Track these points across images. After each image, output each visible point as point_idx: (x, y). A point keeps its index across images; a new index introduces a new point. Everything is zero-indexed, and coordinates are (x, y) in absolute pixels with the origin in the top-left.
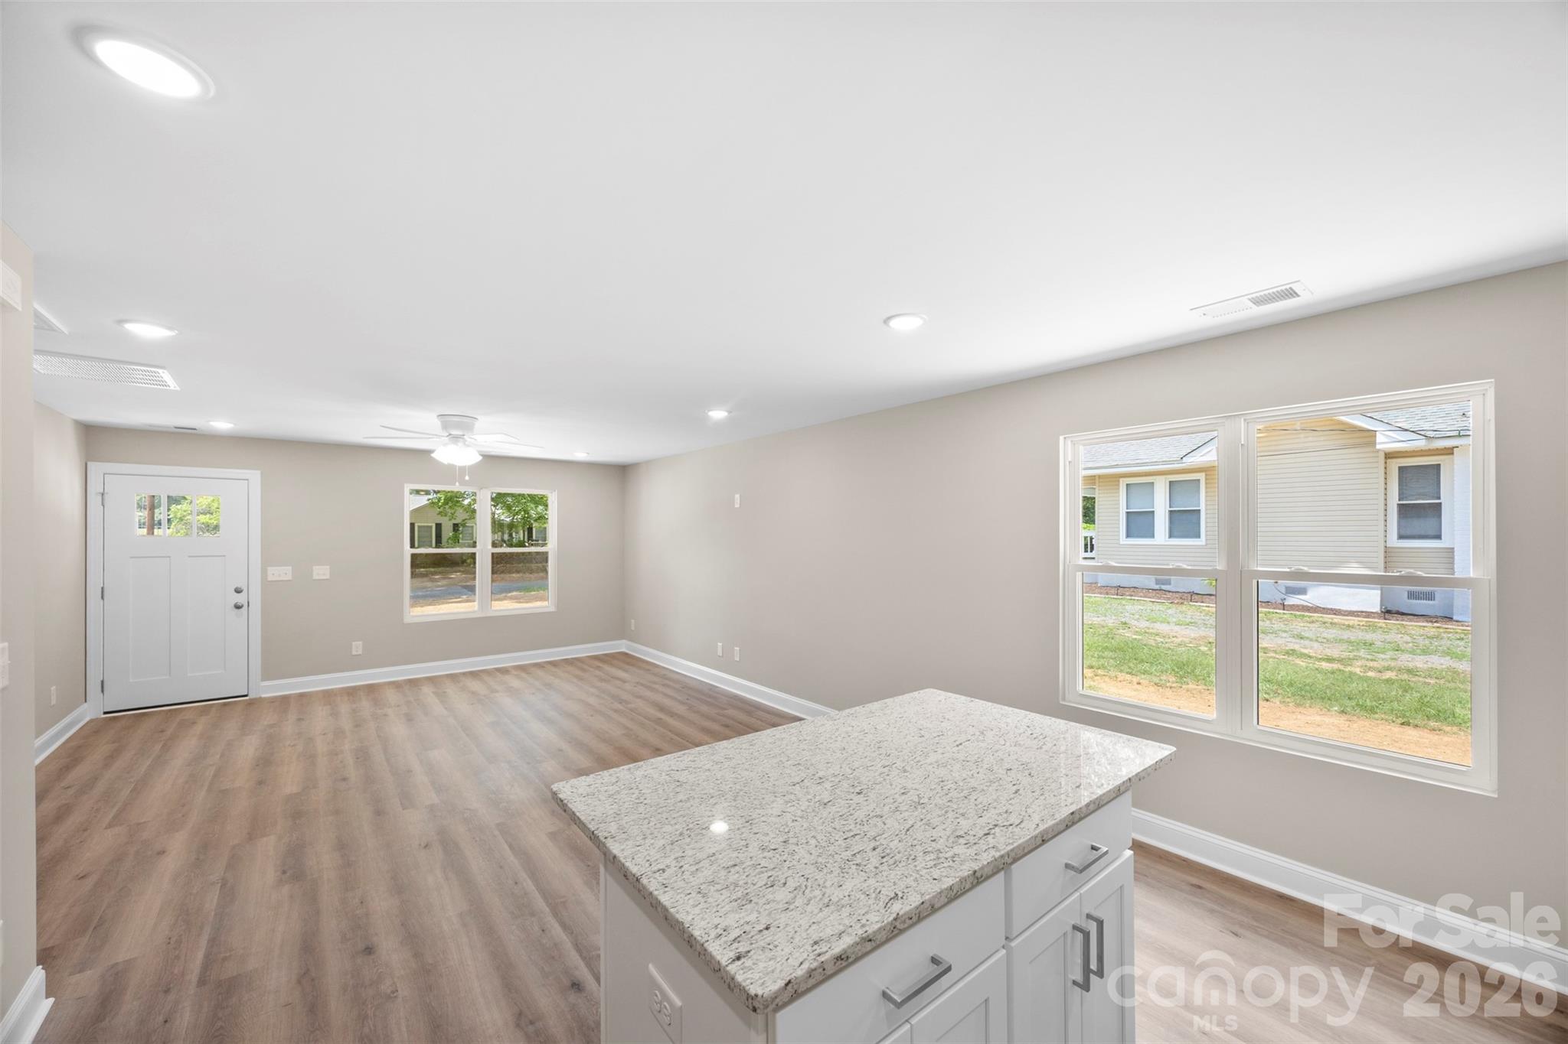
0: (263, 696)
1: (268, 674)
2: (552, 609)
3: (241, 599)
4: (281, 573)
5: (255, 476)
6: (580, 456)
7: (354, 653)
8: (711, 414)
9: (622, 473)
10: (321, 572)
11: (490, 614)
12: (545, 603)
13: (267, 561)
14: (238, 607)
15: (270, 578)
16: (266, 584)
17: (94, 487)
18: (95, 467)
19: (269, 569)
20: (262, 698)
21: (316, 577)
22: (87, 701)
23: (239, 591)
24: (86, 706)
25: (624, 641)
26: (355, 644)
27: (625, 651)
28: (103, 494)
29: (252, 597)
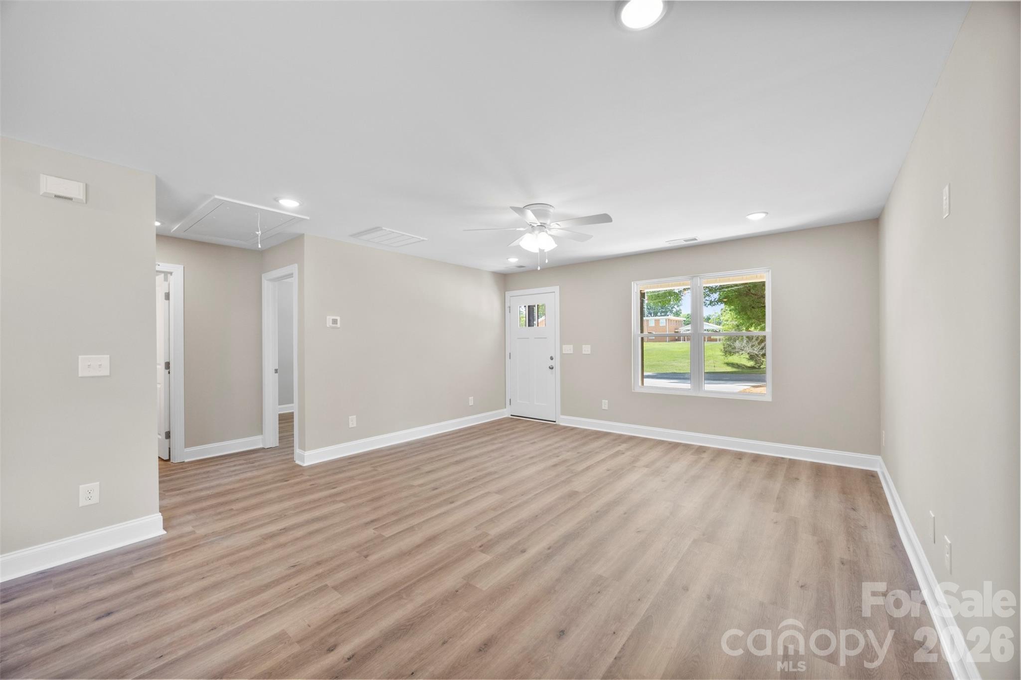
0: (561, 424)
1: (564, 412)
2: (769, 398)
3: (551, 363)
4: (568, 349)
5: (556, 289)
7: (603, 408)
10: (587, 350)
11: (702, 394)
13: (563, 342)
14: (551, 368)
15: (564, 352)
16: (563, 355)
17: (507, 305)
18: (508, 294)
19: (564, 346)
20: (559, 425)
21: (584, 352)
22: (506, 408)
23: (552, 358)
24: (505, 410)
25: (879, 458)
26: (603, 401)
27: (876, 472)
28: (510, 307)
29: (556, 363)
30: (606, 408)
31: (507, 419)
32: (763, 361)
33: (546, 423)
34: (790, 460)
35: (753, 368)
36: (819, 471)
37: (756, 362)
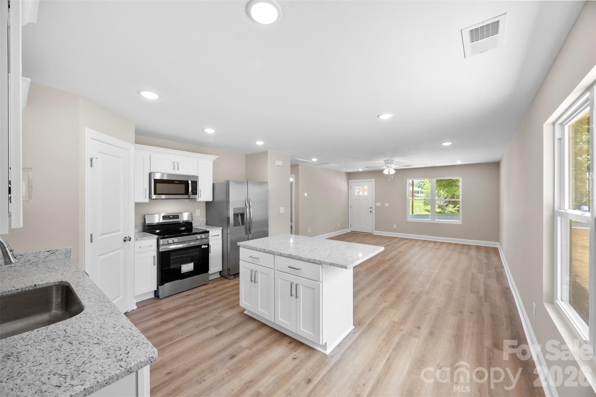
0: (375, 234)
1: (377, 229)
2: (461, 223)
3: (371, 210)
4: (379, 204)
5: (373, 180)
6: (459, 163)
7: (394, 228)
8: (450, 143)
9: (496, 165)
10: (387, 205)
11: (435, 222)
12: (458, 221)
13: (376, 201)
14: (371, 212)
15: (377, 205)
16: (376, 207)
17: (350, 186)
18: (350, 181)
19: (376, 203)
20: (374, 235)
21: (386, 206)
22: (348, 228)
23: (371, 208)
24: (348, 229)
25: (498, 243)
26: (394, 225)
27: (497, 248)
28: (351, 187)
29: (373, 210)
30: (395, 228)
31: (349, 233)
32: (446, 209)
33: (368, 234)
34: (468, 245)
35: (441, 213)
36: (478, 248)
37: (442, 209)
